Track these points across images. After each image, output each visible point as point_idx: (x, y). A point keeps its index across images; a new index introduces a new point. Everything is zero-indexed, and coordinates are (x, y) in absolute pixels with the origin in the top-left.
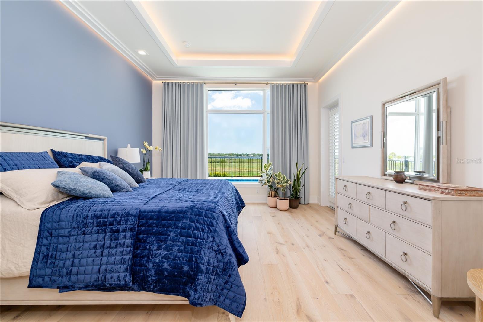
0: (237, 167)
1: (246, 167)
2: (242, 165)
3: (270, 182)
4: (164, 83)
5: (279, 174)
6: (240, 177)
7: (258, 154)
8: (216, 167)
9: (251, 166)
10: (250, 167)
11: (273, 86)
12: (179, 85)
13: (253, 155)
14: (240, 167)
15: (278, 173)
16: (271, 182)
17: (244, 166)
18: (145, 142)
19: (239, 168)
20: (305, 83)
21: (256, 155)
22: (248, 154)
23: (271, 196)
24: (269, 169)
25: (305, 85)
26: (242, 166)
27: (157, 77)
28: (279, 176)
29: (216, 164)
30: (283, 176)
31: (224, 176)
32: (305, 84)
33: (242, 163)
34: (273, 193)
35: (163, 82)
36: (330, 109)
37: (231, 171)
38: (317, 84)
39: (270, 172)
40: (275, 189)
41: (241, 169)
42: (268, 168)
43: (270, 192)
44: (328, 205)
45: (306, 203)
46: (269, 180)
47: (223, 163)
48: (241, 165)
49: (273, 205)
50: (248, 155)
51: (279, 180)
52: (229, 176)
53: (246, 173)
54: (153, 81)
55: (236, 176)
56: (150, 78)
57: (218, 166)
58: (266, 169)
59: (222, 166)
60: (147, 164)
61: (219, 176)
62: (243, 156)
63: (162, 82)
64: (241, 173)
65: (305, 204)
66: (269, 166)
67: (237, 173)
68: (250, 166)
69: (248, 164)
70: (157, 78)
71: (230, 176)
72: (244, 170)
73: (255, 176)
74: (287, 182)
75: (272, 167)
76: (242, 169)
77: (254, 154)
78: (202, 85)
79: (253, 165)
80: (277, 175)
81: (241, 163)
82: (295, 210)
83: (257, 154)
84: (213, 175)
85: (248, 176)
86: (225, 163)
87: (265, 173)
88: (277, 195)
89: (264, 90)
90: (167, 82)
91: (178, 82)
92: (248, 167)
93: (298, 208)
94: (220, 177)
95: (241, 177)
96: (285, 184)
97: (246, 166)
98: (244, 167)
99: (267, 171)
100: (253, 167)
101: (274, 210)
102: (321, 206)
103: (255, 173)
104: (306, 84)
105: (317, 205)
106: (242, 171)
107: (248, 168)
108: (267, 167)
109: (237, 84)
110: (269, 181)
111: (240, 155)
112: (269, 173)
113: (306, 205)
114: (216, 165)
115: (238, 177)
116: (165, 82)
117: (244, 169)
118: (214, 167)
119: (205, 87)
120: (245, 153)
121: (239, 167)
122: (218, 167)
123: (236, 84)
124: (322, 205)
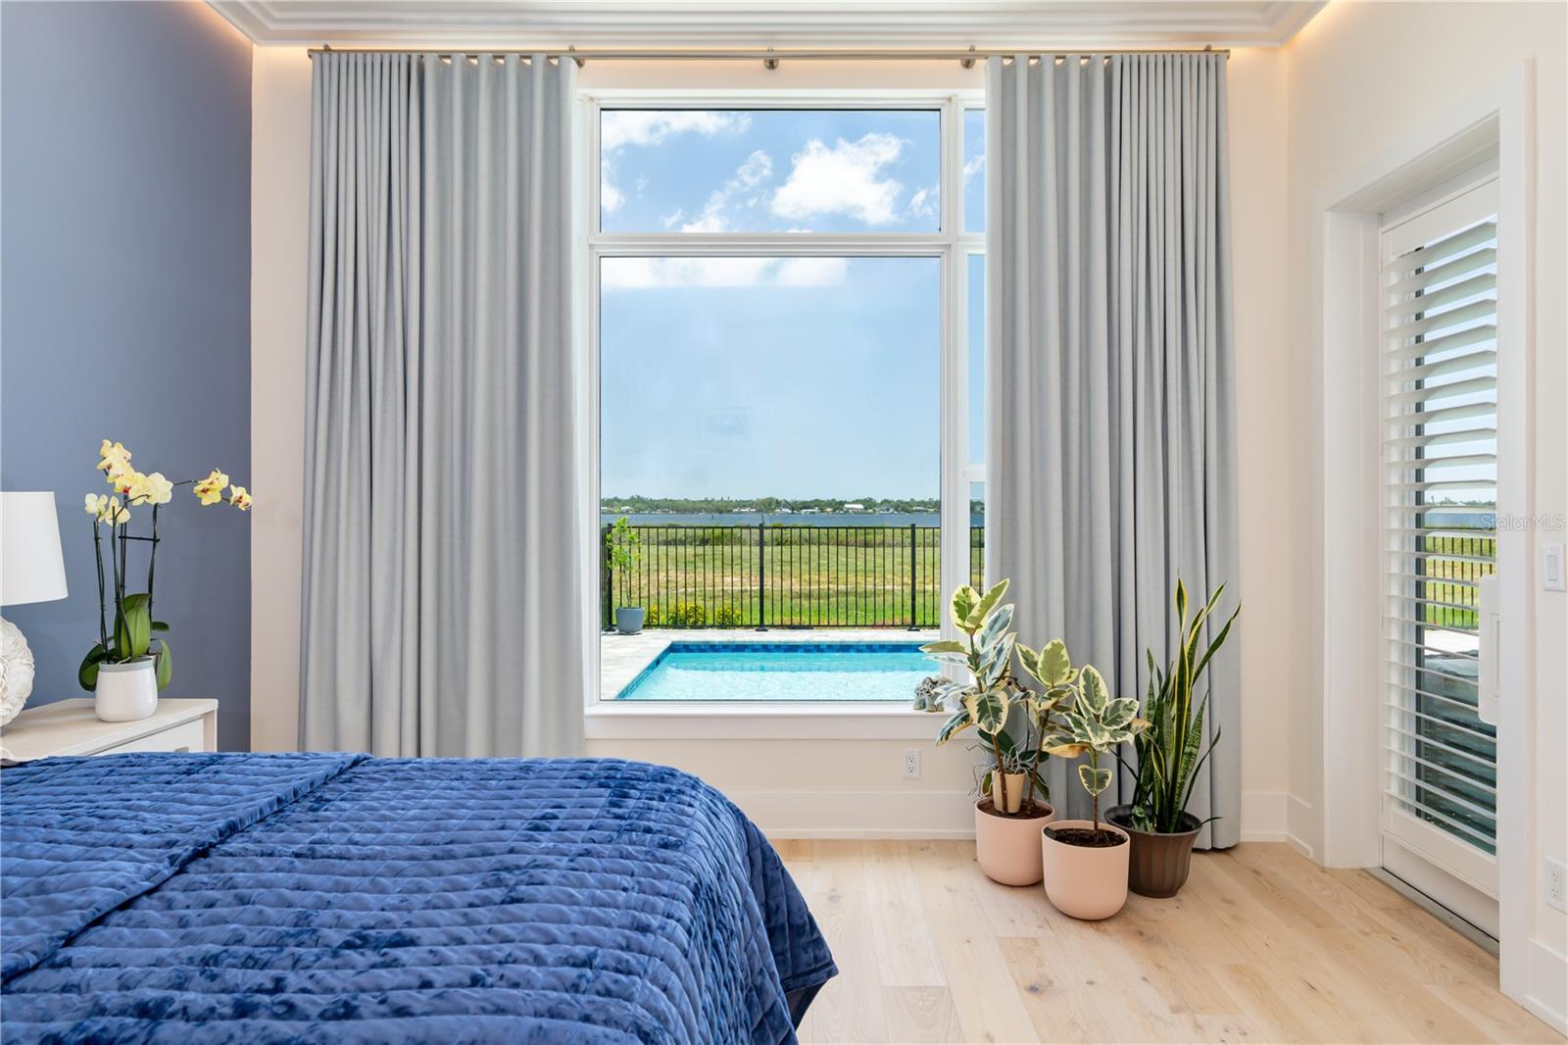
0: (787, 568)
1: (833, 568)
2: (814, 557)
3: (997, 711)
4: (317, 56)
5: (1053, 655)
6: (801, 627)
7: (885, 501)
8: (690, 568)
9: (860, 563)
10: (852, 567)
11: (1005, 70)
12: (415, 68)
13: (861, 506)
14: (805, 567)
15: (1048, 646)
16: (1004, 715)
17: (823, 562)
18: (108, 443)
19: (796, 572)
20: (1208, 50)
21: (875, 505)
22: (842, 503)
23: (999, 806)
24: (986, 622)
25: (1210, 63)
26: (814, 565)
27: (277, 21)
28: (1053, 672)
29: (690, 550)
30: (1087, 675)
31: (722, 626)
32: (1212, 57)
33: (814, 548)
34: (1015, 782)
35: (311, 53)
36: (1381, 216)
37: (757, 588)
38: (1284, 58)
39: (996, 645)
40: (1024, 756)
41: (806, 577)
42: (981, 617)
43: (996, 776)
44: (1372, 863)
45: (1220, 845)
46: (992, 698)
47: (727, 549)
48: (805, 555)
49: (1021, 871)
50: (838, 505)
51: (1051, 695)
52: (747, 621)
53: (833, 600)
54: (255, 46)
55: (782, 626)
56: (236, 31)
57: (700, 564)
58: (967, 624)
59: (718, 563)
60: (125, 604)
61: (694, 626)
62: (816, 510)
63: (305, 54)
64: (805, 603)
65: (1214, 850)
66: (986, 606)
67: (786, 601)
68: (852, 561)
69: (842, 549)
70: (272, 26)
71: (750, 626)
72: (824, 587)
73: (879, 622)
74: (1113, 717)
75: (1010, 607)
76: (815, 577)
77: (869, 504)
78: (557, 70)
79: (870, 558)
80: (1040, 659)
81: (805, 548)
82: (1166, 905)
83: (879, 501)
84: (663, 619)
85: (842, 622)
86: (737, 549)
87: (960, 649)
88: (1041, 801)
89: (950, 99)
90: (339, 52)
91: (409, 54)
92: (842, 568)
93: (1181, 895)
94: (701, 627)
95: (809, 627)
96: (1107, 737)
97: (833, 564)
98: (824, 568)
99: (977, 638)
100: (870, 566)
101: (1021, 902)
102: (1323, 870)
103: (880, 600)
104: (1217, 54)
105: (1285, 852)
106: (814, 587)
107: (842, 575)
108: (975, 612)
109: (782, 63)
110: (988, 709)
111: (806, 505)
112: (988, 650)
113: (1222, 857)
114: (690, 558)
115: (792, 627)
116: (327, 49)
117: (824, 579)
118: (681, 566)
119: (581, 89)
120: (825, 497)
121: (796, 565)
122: (700, 570)
123: (772, 65)
124: (1327, 864)
